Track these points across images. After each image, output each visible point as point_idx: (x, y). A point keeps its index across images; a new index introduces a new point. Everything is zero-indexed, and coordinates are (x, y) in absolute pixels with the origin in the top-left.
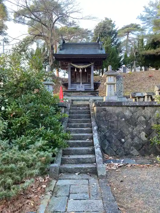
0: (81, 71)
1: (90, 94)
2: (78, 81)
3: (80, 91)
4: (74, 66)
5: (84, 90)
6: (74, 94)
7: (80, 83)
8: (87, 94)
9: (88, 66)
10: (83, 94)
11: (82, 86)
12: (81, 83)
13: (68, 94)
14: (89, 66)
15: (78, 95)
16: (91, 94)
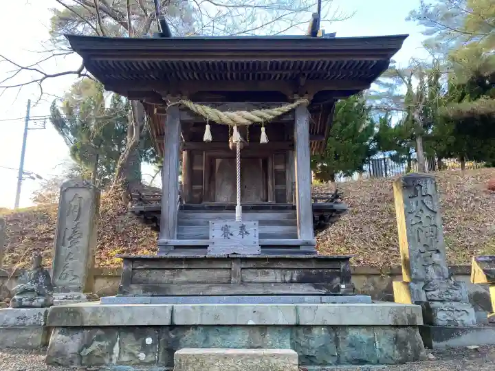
0: (236, 137)
1: (296, 274)
2: (222, 199)
3: (228, 259)
4: (197, 115)
5: (254, 252)
6: (193, 275)
7: (232, 208)
8: (273, 275)
9: (277, 111)
10: (250, 276)
11: (242, 227)
12: (238, 208)
13: (155, 276)
14: (285, 114)
15: (219, 283)
16: (301, 281)
